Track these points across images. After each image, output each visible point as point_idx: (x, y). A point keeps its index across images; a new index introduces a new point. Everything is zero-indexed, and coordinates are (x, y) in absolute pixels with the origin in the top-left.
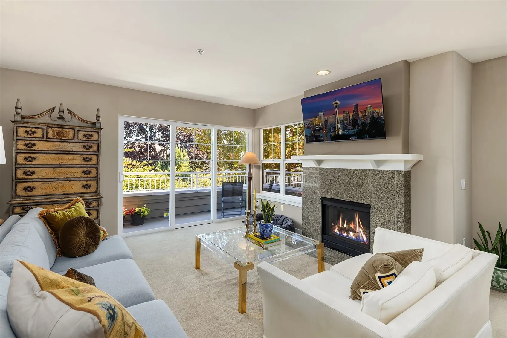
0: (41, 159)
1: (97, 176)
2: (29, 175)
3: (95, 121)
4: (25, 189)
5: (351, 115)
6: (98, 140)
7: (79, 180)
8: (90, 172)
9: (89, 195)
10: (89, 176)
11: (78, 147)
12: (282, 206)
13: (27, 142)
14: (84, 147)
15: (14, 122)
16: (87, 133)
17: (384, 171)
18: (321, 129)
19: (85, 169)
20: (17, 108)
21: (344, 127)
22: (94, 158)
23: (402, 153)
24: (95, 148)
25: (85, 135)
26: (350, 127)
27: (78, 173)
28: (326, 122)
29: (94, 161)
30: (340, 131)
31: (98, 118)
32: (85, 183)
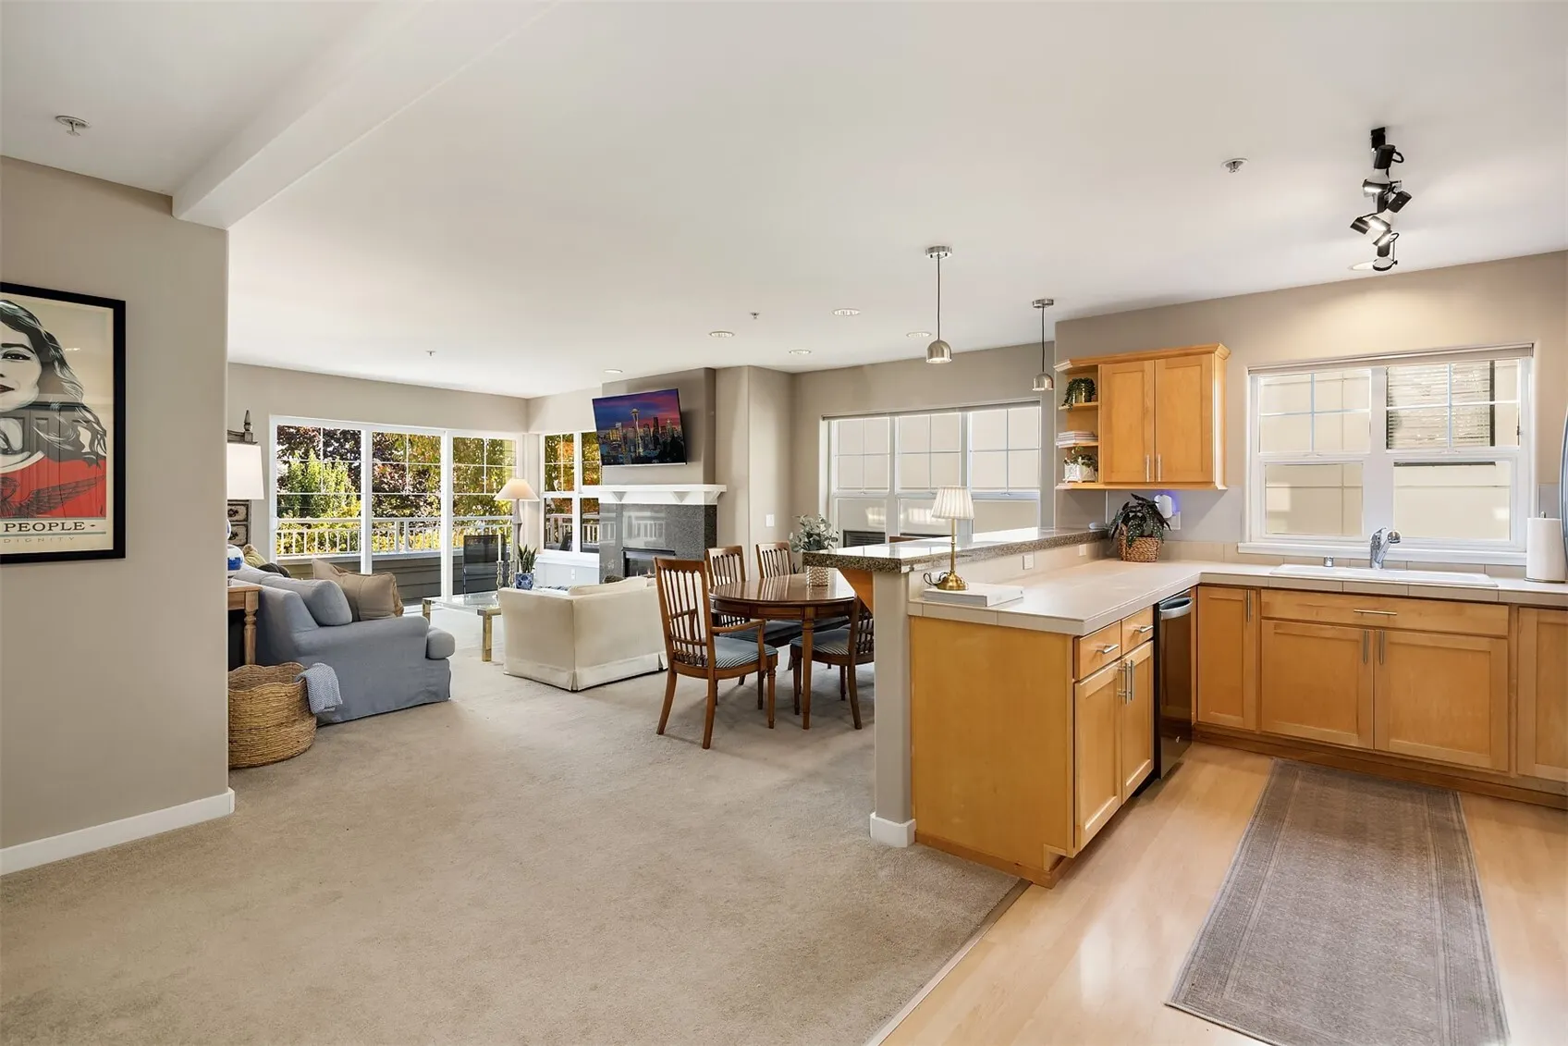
1: (246, 519)
5: (652, 430)
12: (573, 571)
17: (687, 506)
18: (620, 446)
21: (645, 447)
23: (704, 483)
26: (651, 446)
28: (625, 438)
30: (641, 450)
31: (247, 427)
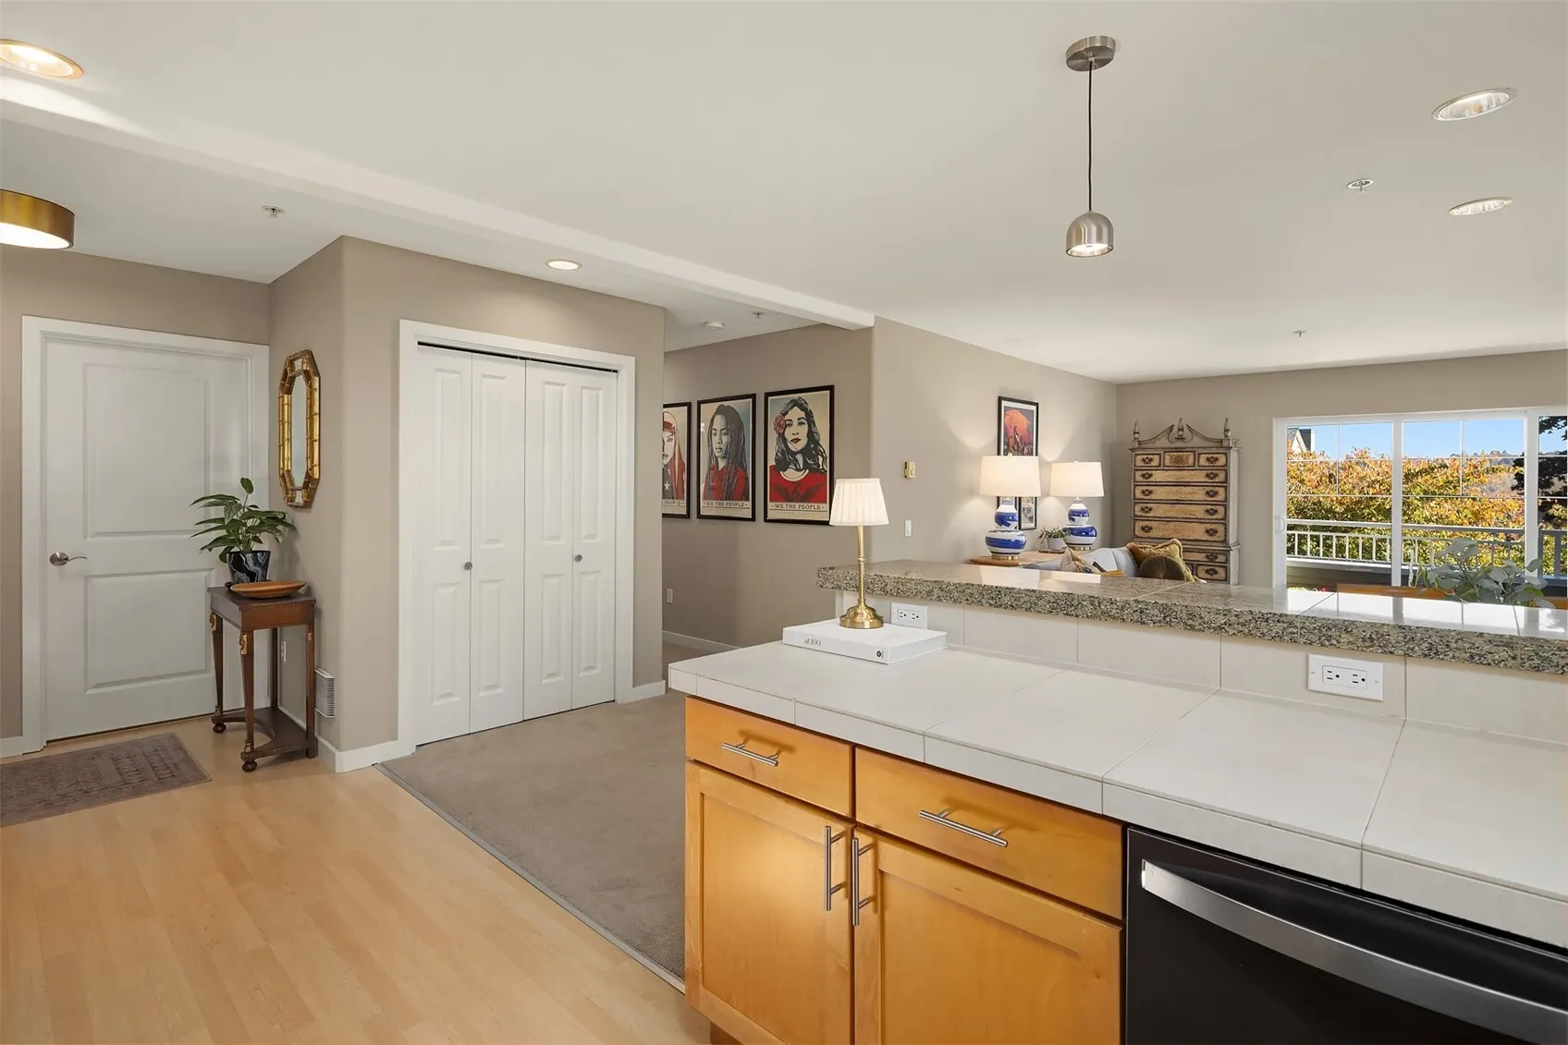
0: (1160, 493)
1: (1225, 518)
2: (1147, 512)
3: (1223, 437)
4: (1143, 528)
6: (1226, 465)
7: (1200, 520)
8: (1216, 511)
9: (1215, 544)
10: (1214, 517)
11: (1200, 476)
13: (1144, 472)
14: (1207, 476)
15: (1132, 450)
16: (1211, 455)
19: (1210, 507)
20: (1135, 433)
22: (1221, 491)
24: (1221, 477)
25: (1208, 459)
27: (1199, 511)
29: (1221, 497)
31: (1226, 433)
32: (1209, 527)
